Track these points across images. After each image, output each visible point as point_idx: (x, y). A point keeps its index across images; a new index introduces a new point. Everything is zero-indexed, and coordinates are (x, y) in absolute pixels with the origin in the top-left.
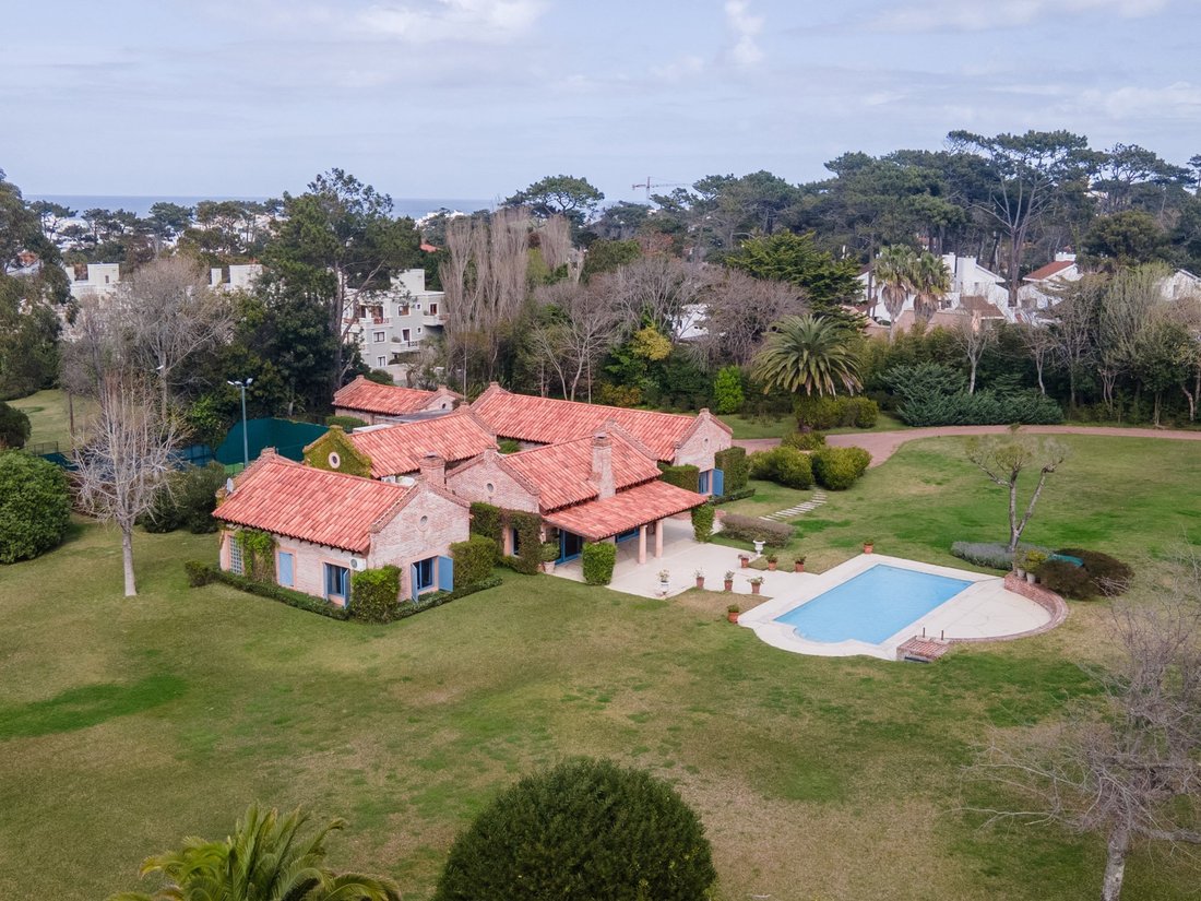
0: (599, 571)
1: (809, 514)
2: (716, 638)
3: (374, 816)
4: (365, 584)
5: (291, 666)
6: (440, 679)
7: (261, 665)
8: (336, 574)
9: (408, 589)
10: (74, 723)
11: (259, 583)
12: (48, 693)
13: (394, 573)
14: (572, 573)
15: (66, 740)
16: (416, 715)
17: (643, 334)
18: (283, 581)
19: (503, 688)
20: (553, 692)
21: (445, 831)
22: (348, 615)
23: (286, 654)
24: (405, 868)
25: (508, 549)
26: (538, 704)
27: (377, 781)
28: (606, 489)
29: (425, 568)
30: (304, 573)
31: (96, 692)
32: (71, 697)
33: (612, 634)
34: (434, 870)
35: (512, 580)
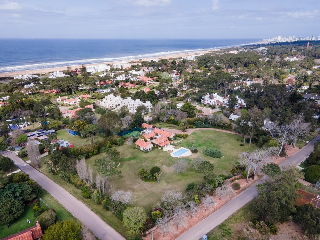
0: (162, 148)
1: (180, 142)
2: (168, 155)
3: (147, 167)
4: (146, 150)
5: (141, 156)
6: (150, 158)
7: (140, 156)
8: (144, 149)
9: (149, 150)
10: (130, 160)
11: (138, 149)
12: (128, 158)
13: (148, 150)
14: (160, 148)
15: (130, 161)
16: (149, 160)
17: (171, 117)
18: (140, 149)
19: (154, 159)
20: (157, 159)
21: (151, 168)
22: (145, 152)
23: (141, 155)
24: (149, 170)
25: (156, 146)
26: (156, 160)
27: (147, 165)
28: (163, 141)
29: (150, 149)
30: (142, 149)
31: (131, 158)
32: (129, 158)
33: (162, 154)
34: (150, 170)
35: (156, 149)
